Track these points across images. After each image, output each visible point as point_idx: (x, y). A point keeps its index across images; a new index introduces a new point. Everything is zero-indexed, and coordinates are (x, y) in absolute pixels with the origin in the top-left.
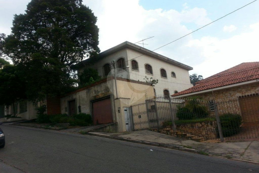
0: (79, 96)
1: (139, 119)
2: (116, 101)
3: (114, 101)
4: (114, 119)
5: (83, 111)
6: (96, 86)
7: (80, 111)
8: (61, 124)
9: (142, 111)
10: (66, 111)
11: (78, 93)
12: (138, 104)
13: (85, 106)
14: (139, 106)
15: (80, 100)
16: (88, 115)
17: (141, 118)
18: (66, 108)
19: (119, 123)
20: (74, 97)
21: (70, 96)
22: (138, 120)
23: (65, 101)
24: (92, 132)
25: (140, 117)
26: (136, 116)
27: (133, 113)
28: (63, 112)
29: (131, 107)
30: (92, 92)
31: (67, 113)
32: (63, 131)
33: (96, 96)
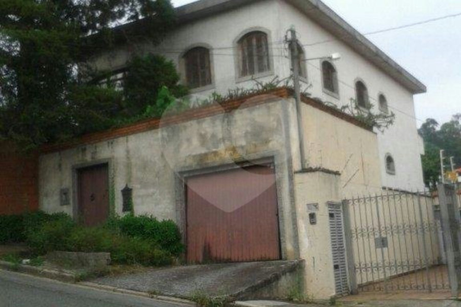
0: (128, 152)
1: (379, 250)
2: (298, 178)
3: (291, 178)
4: (288, 246)
5: (142, 208)
6: (208, 120)
7: (128, 206)
8: (74, 255)
9: (394, 221)
10: (64, 202)
11: (121, 139)
12: (376, 197)
13: (151, 190)
14: (380, 205)
15: (129, 166)
16: (168, 225)
17: (385, 249)
18: (64, 193)
19: (308, 263)
20: (104, 152)
21: (84, 150)
22: (373, 255)
23: (60, 166)
24: (242, 300)
25: (383, 243)
26: (366, 241)
27: (353, 227)
28: (50, 204)
29: (345, 203)
30: (189, 140)
31: (68, 210)
32: (96, 285)
33: (206, 154)
